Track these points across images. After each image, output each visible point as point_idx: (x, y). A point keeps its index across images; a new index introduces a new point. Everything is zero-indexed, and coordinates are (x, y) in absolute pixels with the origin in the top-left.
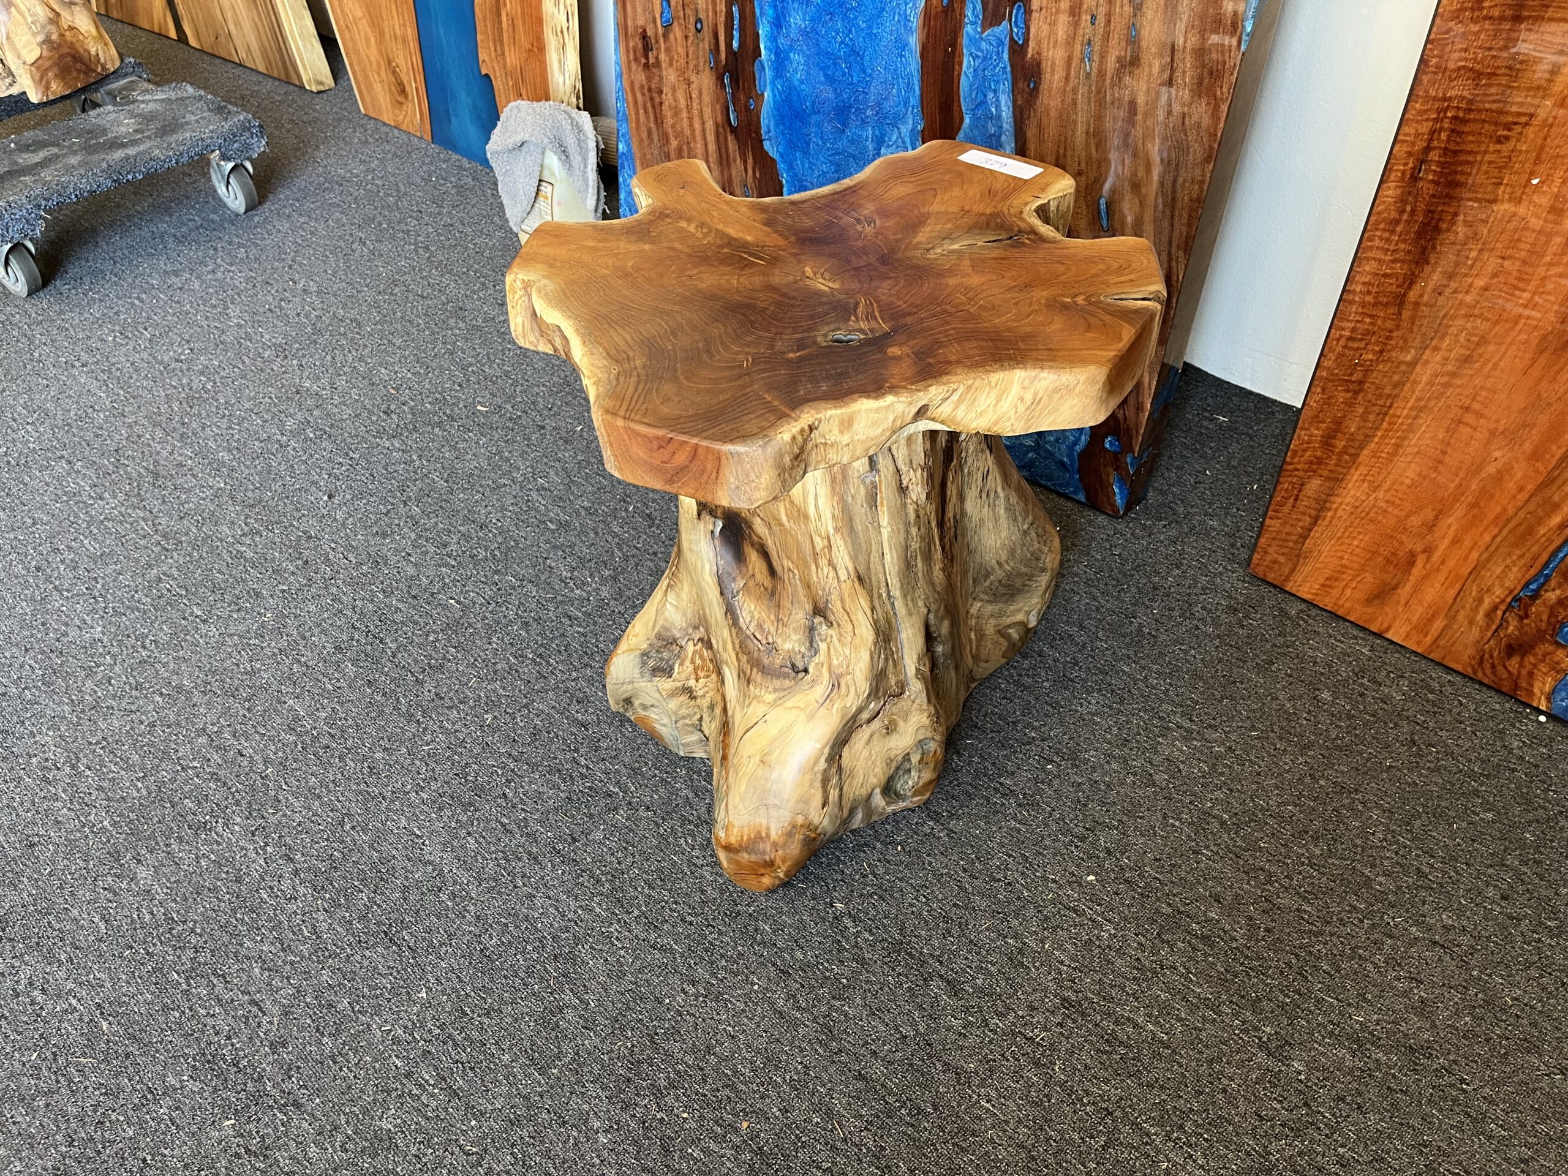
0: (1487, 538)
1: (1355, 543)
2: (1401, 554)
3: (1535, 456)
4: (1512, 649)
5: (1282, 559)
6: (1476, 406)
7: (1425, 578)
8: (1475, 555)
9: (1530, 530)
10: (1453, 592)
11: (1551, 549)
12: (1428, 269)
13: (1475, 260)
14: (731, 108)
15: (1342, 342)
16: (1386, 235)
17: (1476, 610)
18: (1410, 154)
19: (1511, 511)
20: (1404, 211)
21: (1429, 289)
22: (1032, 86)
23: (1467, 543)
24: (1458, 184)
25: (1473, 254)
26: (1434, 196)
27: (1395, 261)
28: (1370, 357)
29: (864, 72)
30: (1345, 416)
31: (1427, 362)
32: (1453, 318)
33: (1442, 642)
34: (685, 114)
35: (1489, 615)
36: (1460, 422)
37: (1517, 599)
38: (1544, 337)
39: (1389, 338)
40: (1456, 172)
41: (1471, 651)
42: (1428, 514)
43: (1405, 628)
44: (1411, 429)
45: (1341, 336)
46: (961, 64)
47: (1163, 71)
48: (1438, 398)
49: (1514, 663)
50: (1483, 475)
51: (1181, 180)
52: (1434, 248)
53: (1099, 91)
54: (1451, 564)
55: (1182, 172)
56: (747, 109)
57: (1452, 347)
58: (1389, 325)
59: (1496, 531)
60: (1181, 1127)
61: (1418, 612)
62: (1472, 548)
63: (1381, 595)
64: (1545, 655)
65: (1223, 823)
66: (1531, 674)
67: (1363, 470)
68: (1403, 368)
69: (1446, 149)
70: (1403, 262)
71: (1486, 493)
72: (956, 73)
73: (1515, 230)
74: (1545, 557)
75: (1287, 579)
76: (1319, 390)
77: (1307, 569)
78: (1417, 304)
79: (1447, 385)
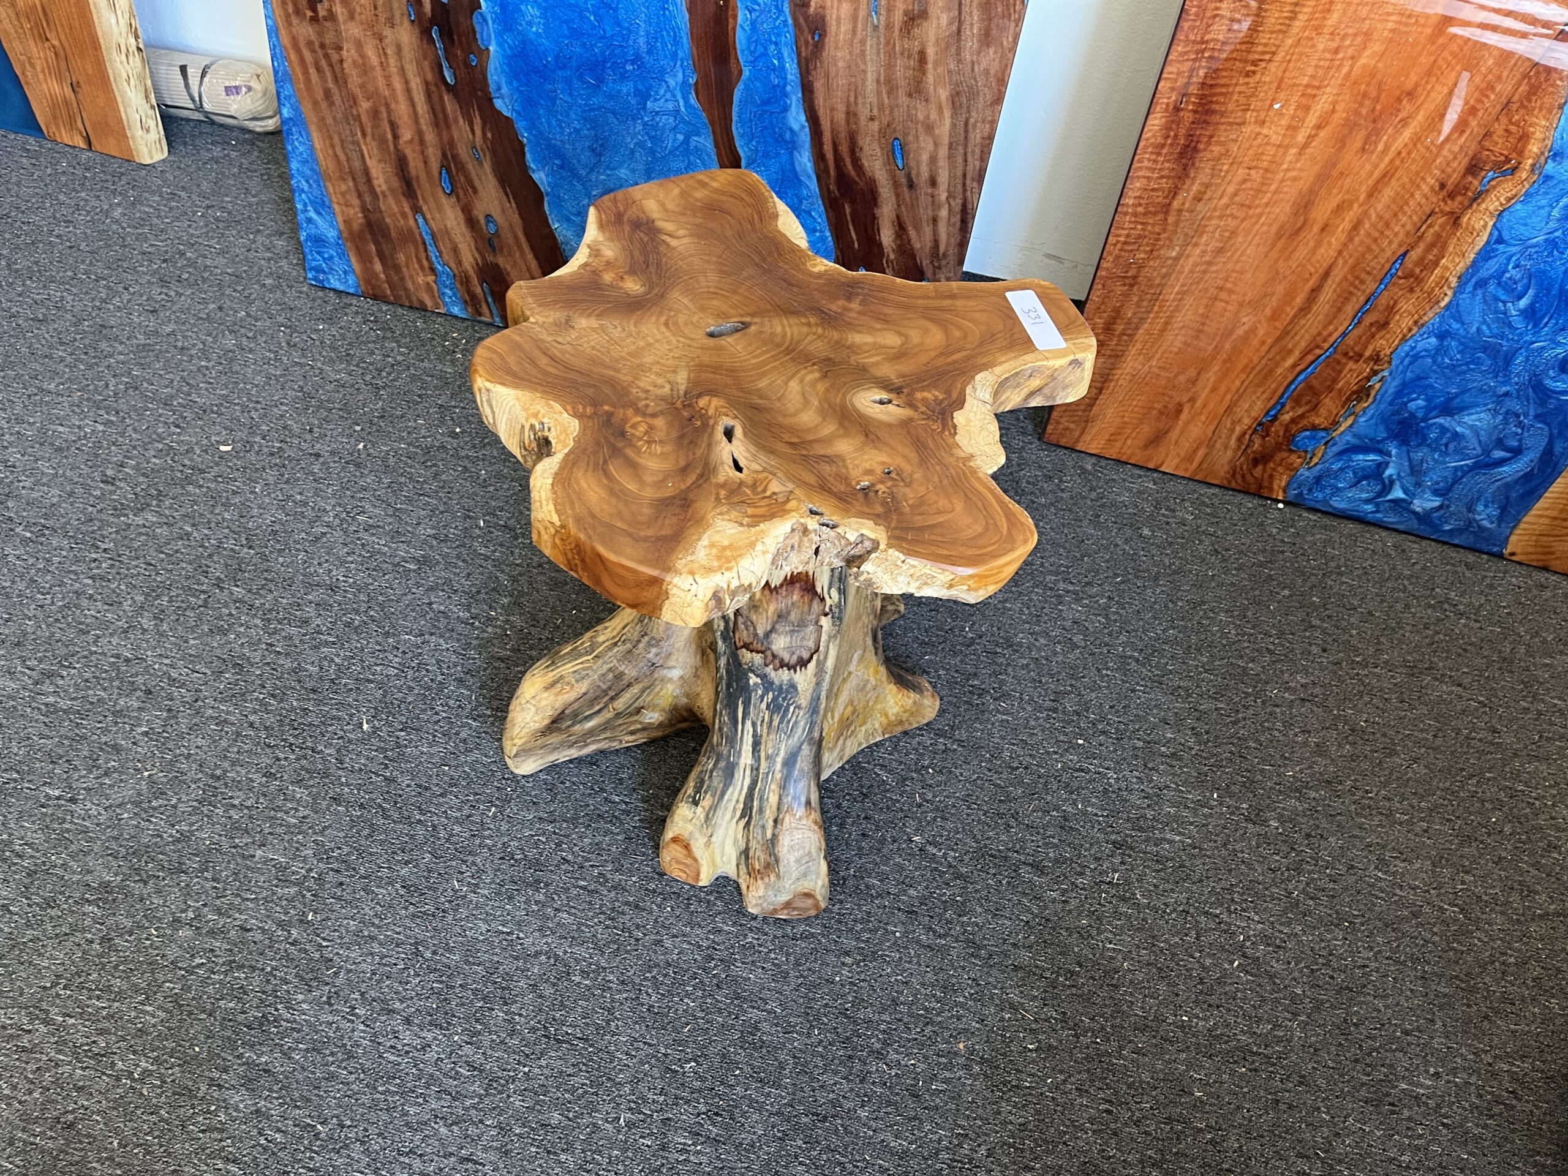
0: (1238, 383)
1: (1134, 403)
2: (1170, 406)
3: (1274, 317)
4: (1256, 462)
5: (1072, 426)
6: (1229, 285)
7: (1188, 422)
8: (1229, 397)
9: (1271, 371)
10: (1212, 428)
11: (1286, 383)
12: (1188, 182)
13: (1227, 172)
14: (445, 64)
15: (1119, 246)
16: (1153, 157)
17: (1229, 437)
18: (1173, 89)
19: (1256, 359)
20: (1168, 137)
21: (1190, 198)
22: (817, 38)
23: (1223, 389)
24: (1213, 112)
25: (1225, 167)
26: (1193, 123)
27: (1162, 177)
28: (1142, 256)
29: (619, 25)
30: (1122, 306)
31: (1188, 256)
32: (1210, 218)
33: (1205, 466)
34: (378, 72)
35: (1240, 439)
36: (1216, 299)
37: (1260, 424)
38: (1281, 227)
39: (1157, 240)
40: (1211, 102)
41: (1226, 468)
42: (1192, 372)
43: (1176, 461)
44: (1177, 309)
45: (1118, 241)
46: (735, 17)
47: (950, 23)
48: (1198, 283)
49: (1258, 471)
50: (1234, 337)
51: (972, 120)
52: (1193, 164)
53: (888, 43)
54: (1211, 406)
55: (973, 114)
56: (467, 64)
57: (1208, 242)
58: (1157, 229)
59: (1244, 376)
60: (1233, 900)
61: (1186, 445)
62: (1226, 393)
63: (1156, 440)
64: (1283, 459)
65: (1137, 661)
66: (1271, 476)
67: (1139, 346)
68: (1170, 262)
69: (1203, 84)
70: (1168, 178)
71: (1236, 351)
72: (730, 27)
73: (1259, 146)
74: (1281, 390)
75: (1077, 441)
76: (1100, 287)
77: (1094, 431)
78: (1180, 211)
79: (1205, 272)
